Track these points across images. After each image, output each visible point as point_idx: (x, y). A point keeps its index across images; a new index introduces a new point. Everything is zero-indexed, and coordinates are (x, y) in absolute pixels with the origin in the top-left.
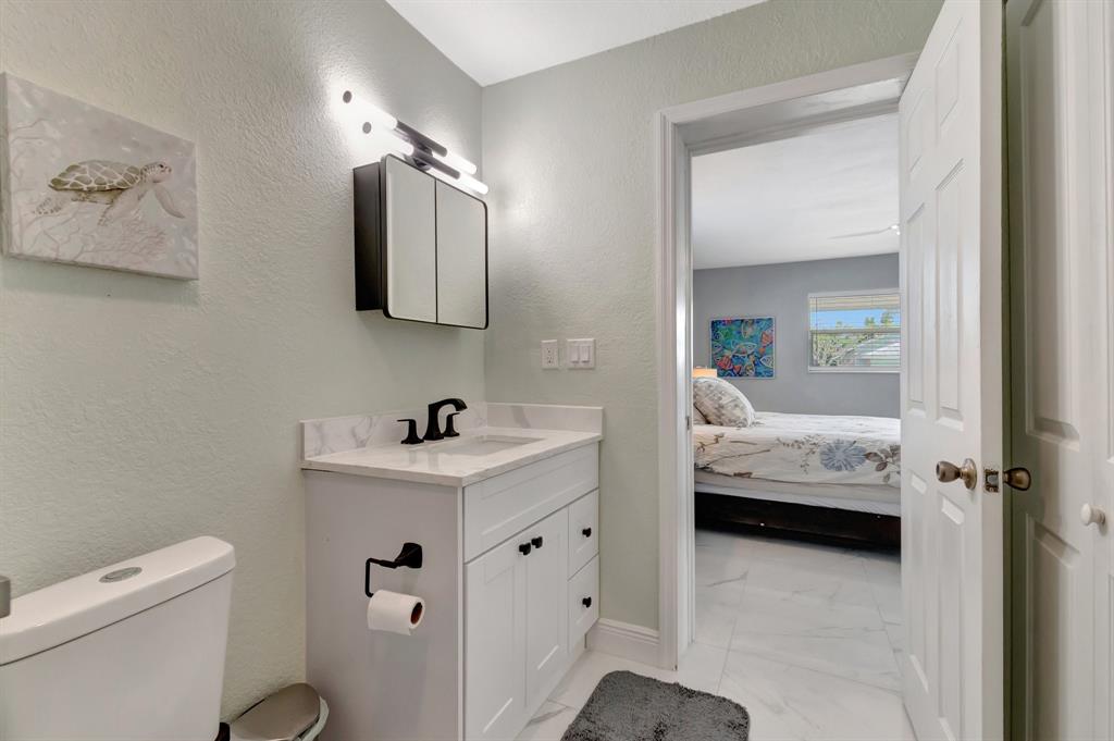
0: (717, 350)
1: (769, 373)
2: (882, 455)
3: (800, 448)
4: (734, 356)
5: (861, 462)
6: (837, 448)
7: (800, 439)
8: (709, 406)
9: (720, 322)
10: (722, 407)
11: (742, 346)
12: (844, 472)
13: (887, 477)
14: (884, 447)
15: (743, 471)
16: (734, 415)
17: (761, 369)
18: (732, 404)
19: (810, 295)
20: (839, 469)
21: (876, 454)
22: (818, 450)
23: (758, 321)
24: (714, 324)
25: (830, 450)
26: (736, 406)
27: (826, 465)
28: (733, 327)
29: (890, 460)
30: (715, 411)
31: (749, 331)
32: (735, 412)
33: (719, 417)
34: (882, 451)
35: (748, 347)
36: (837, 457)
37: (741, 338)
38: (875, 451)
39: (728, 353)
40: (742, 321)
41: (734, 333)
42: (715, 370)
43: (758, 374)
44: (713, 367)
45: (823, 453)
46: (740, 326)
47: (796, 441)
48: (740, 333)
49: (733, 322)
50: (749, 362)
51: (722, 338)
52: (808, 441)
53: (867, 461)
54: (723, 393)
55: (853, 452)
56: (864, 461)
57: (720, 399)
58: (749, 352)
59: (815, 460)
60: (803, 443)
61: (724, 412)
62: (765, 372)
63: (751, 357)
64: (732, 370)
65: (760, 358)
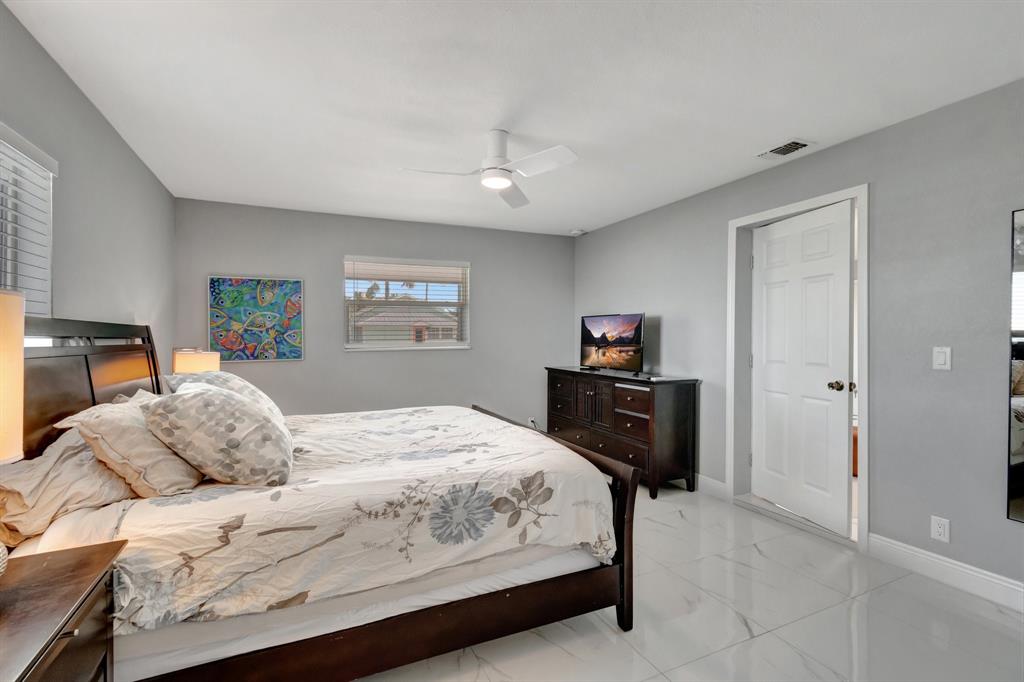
0: (220, 321)
1: (297, 354)
2: (514, 500)
3: (397, 515)
4: (246, 331)
5: (489, 518)
6: (455, 501)
7: (397, 497)
8: (205, 449)
9: (224, 280)
10: (236, 446)
11: (259, 316)
12: (468, 543)
13: (523, 535)
14: (513, 486)
15: (288, 594)
16: (262, 457)
17: (284, 348)
18: (258, 437)
19: (347, 257)
20: (459, 539)
21: (506, 500)
22: (426, 513)
23: (282, 283)
24: (214, 283)
25: (446, 509)
26: (266, 439)
27: (439, 538)
28: (245, 289)
29: (523, 504)
30: (220, 456)
31: (268, 296)
32: (262, 452)
33: (230, 467)
34: (514, 492)
36: (456, 520)
37: (256, 305)
38: (505, 494)
39: (237, 327)
40: (259, 282)
41: (247, 297)
42: (216, 356)
43: (280, 355)
44: (213, 349)
45: (435, 517)
46: (255, 289)
47: (391, 504)
48: (255, 298)
49: (244, 282)
50: (268, 338)
51: (228, 304)
52: (409, 498)
53: (497, 514)
54: (235, 412)
55: (477, 504)
56: (491, 516)
57: (231, 429)
58: (269, 325)
59: (423, 534)
60: (402, 505)
61: (238, 455)
62: (291, 352)
63: (272, 333)
64: (243, 351)
65: (283, 334)
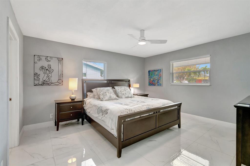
0: (150, 79)
1: (161, 85)
19: (171, 62)
23: (158, 70)
24: (149, 72)
28: (153, 72)
31: (156, 73)
35: (156, 77)
39: (152, 79)
40: (155, 70)
41: (153, 74)
43: (158, 85)
47: (96, 105)
49: (153, 71)
50: (156, 81)
51: (150, 75)
58: (156, 79)
62: (160, 84)
63: (157, 80)
64: (153, 84)
65: (158, 81)
